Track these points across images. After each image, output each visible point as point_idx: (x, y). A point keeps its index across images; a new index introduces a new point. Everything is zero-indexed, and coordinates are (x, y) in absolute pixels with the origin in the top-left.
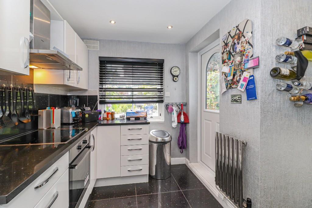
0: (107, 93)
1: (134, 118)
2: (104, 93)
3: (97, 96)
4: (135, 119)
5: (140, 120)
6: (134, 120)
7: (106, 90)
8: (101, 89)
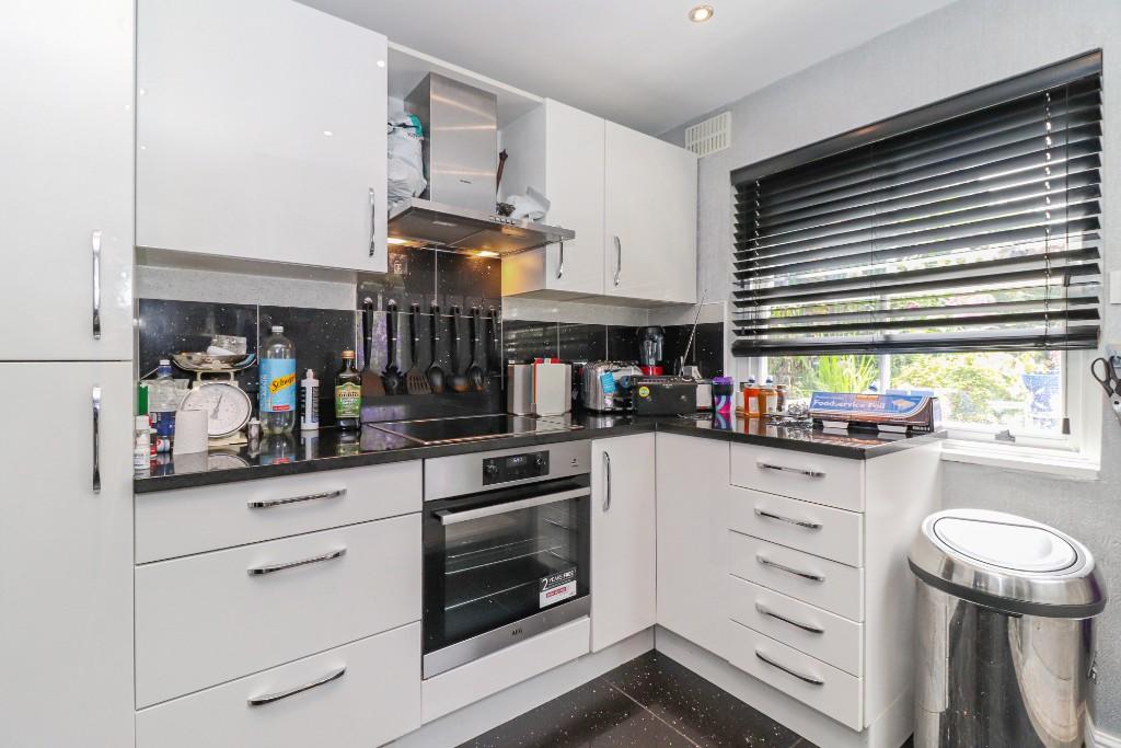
0: (766, 312)
1: (846, 425)
2: (750, 313)
3: (721, 325)
4: (849, 429)
5: (880, 435)
6: (846, 433)
7: (763, 297)
8: (744, 299)
